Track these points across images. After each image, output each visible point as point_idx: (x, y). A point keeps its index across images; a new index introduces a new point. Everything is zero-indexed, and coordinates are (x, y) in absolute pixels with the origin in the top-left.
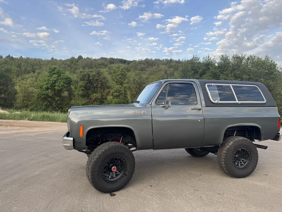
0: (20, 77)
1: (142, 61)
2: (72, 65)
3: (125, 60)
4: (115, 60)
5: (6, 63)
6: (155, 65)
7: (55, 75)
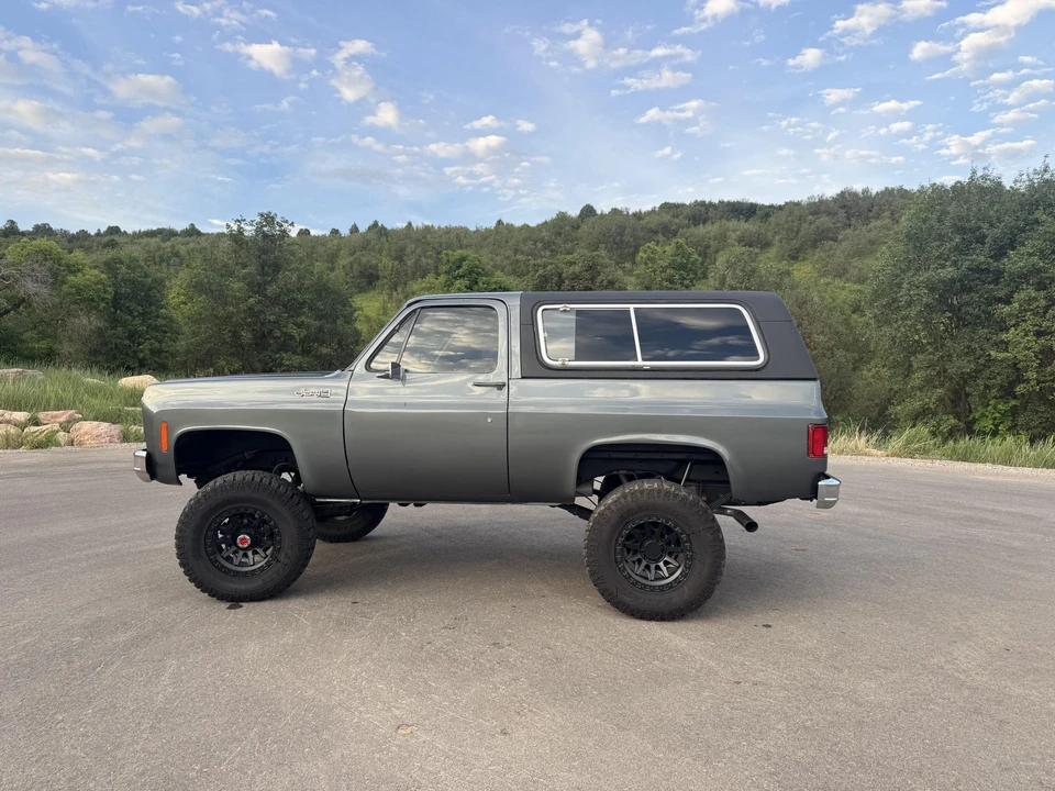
0: (400, 289)
1: (822, 202)
2: (559, 241)
3: (752, 204)
4: (711, 209)
5: (364, 248)
6: (878, 217)
7: (461, 281)
